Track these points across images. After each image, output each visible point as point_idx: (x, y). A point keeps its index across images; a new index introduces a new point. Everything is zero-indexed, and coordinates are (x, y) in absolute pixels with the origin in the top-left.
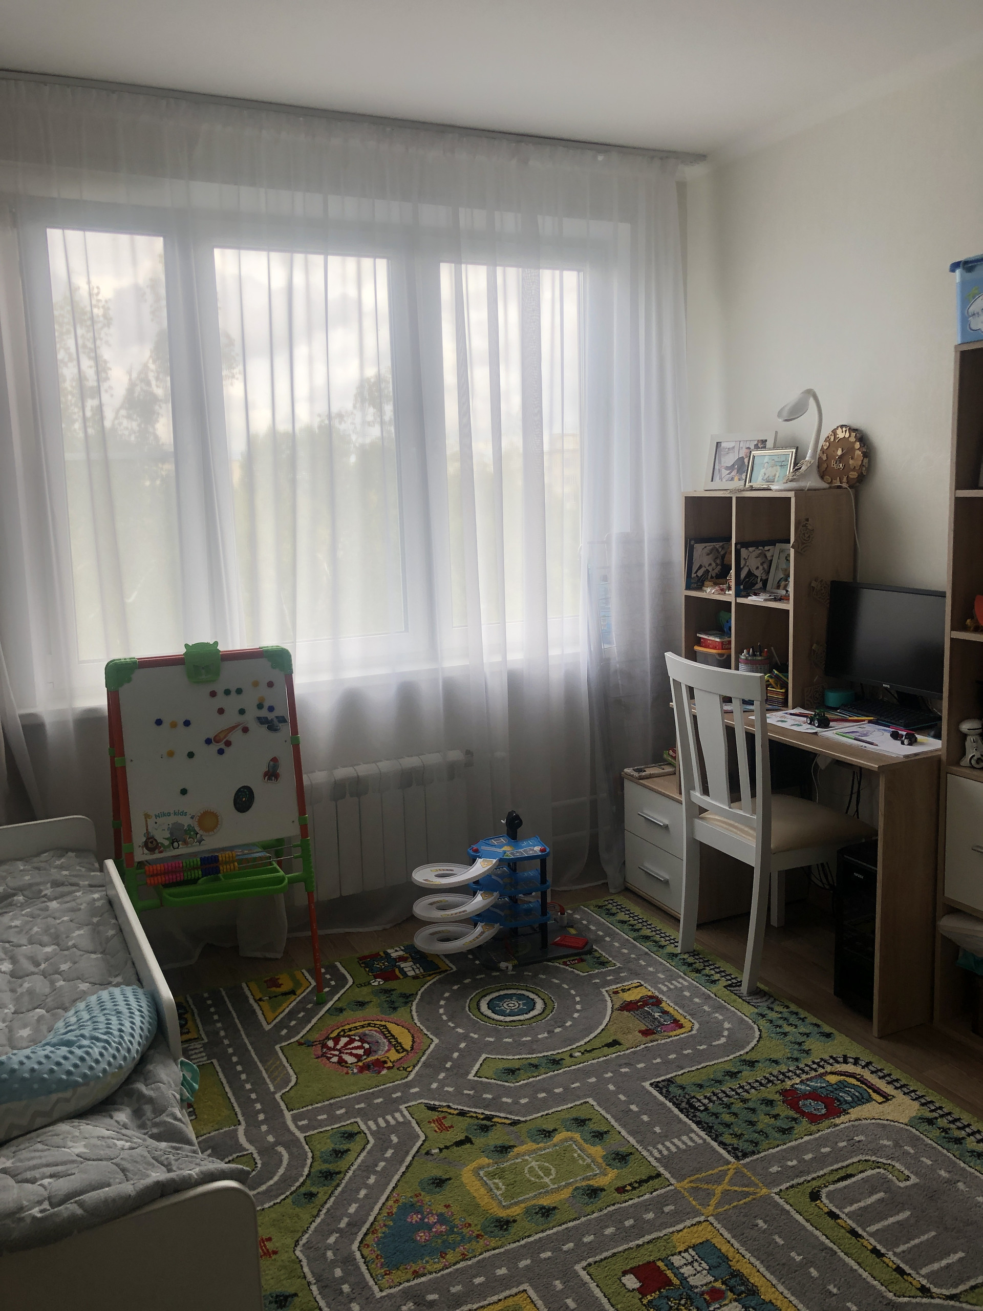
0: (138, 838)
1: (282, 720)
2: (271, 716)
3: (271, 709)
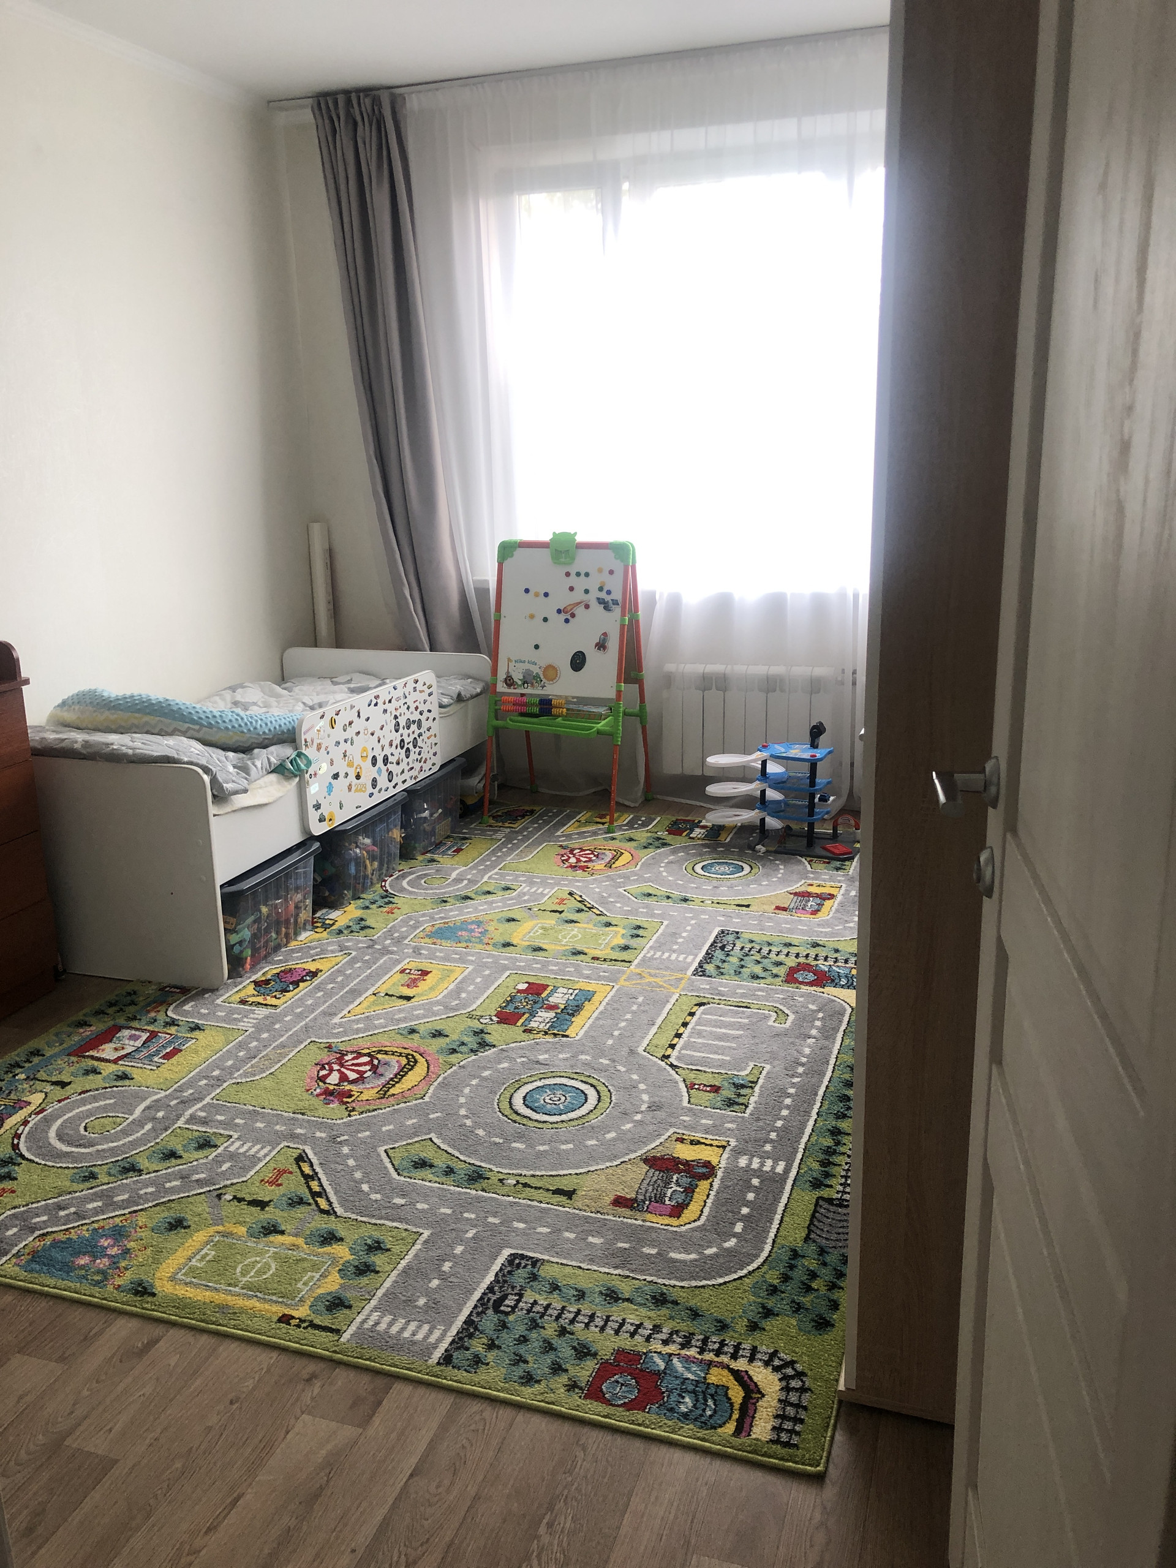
0: (502, 675)
1: (615, 603)
2: (608, 598)
3: (609, 592)
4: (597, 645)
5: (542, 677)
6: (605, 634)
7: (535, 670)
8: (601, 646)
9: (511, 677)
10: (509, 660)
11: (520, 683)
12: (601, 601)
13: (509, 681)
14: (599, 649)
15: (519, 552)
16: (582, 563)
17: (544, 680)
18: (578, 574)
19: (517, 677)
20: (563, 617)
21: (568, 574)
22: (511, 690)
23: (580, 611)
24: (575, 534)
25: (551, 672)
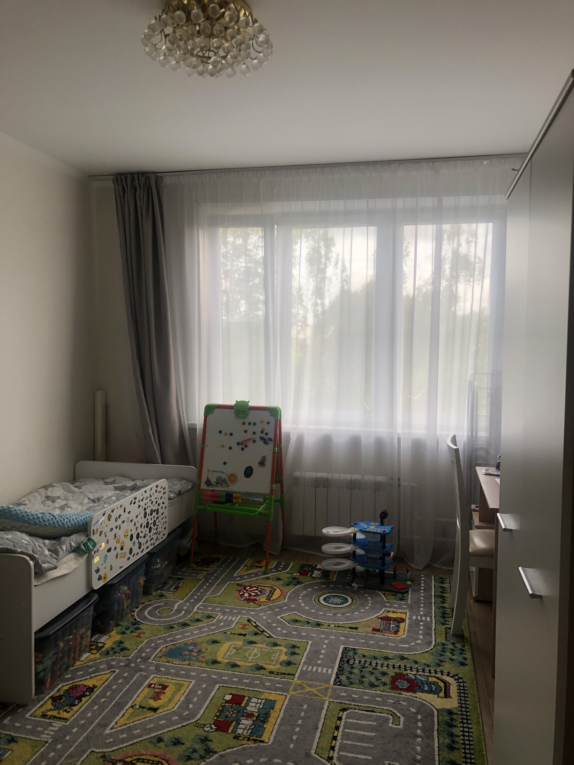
0: (204, 479)
1: (270, 440)
2: (266, 437)
3: (267, 434)
4: (259, 463)
5: (227, 481)
6: (264, 457)
7: (224, 476)
8: (262, 463)
9: (209, 480)
10: (209, 471)
11: (214, 484)
12: (262, 438)
13: (208, 483)
14: (261, 465)
15: (216, 411)
16: (252, 417)
17: (229, 482)
18: (250, 424)
19: (213, 480)
20: (241, 447)
21: (244, 423)
22: (210, 488)
23: (250, 444)
24: (249, 402)
25: (233, 478)
